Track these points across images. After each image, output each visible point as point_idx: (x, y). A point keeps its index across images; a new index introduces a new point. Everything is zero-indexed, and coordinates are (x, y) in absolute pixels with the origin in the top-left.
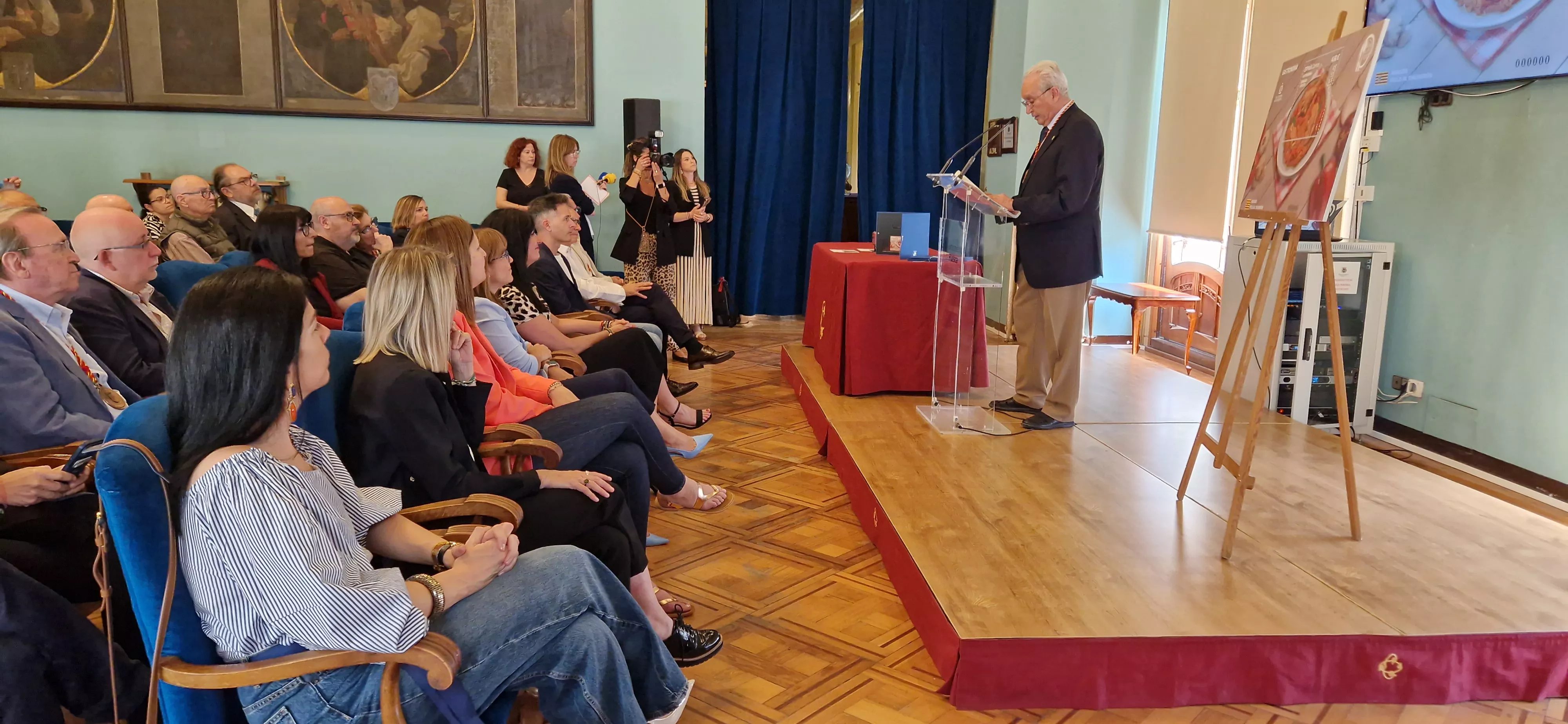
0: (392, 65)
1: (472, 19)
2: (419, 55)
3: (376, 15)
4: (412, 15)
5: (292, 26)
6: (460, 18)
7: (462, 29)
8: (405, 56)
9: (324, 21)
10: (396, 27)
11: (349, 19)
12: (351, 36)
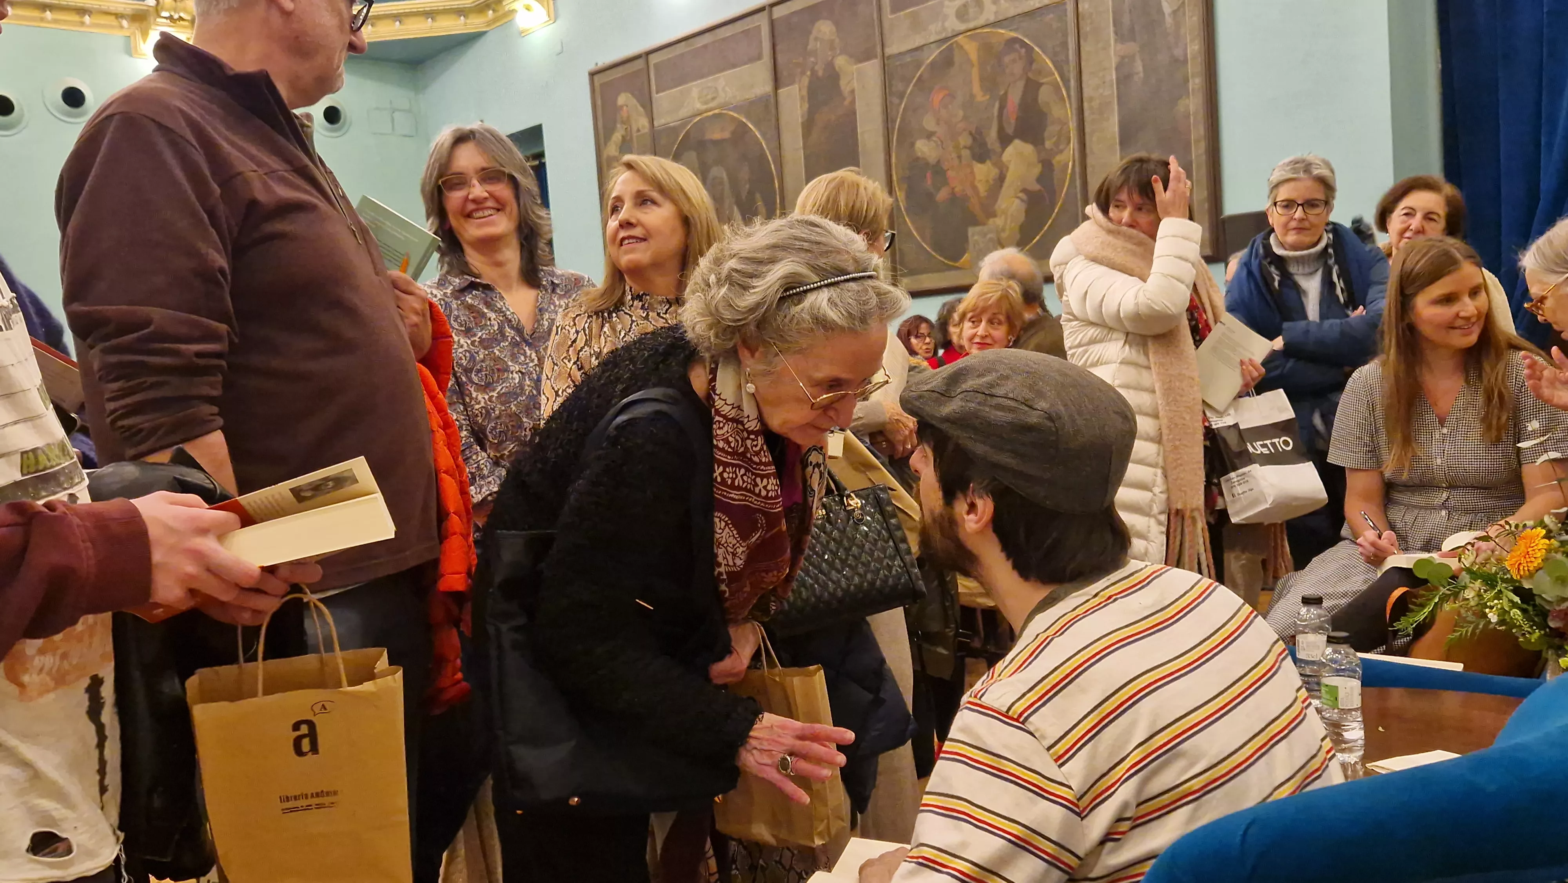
0: (991, 221)
1: (1069, 142)
2: (1017, 201)
3: (974, 162)
4: (1009, 154)
5: (904, 195)
6: (1057, 144)
7: (1059, 158)
8: (1003, 206)
9: (929, 182)
10: (995, 172)
11: (951, 174)
12: (953, 193)
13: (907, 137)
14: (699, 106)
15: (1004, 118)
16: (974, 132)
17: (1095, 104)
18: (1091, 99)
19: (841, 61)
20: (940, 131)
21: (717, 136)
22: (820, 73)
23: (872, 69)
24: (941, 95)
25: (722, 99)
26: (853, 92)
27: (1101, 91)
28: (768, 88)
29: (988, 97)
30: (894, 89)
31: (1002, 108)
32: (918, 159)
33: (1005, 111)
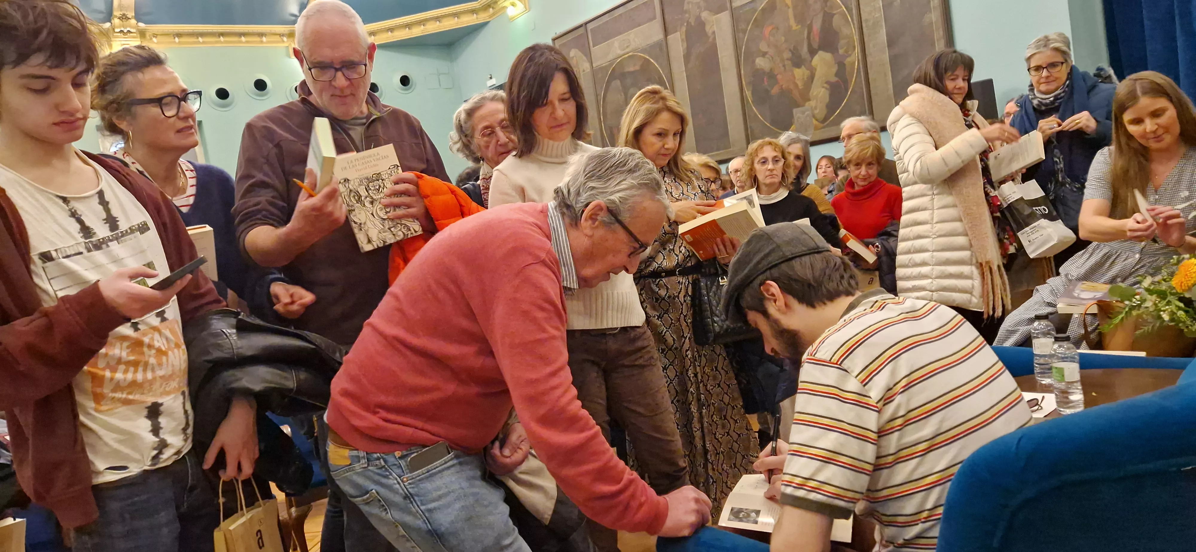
0: (807, 104)
1: (855, 49)
2: (823, 90)
3: (794, 68)
4: (817, 60)
5: (750, 92)
6: (846, 51)
7: (849, 60)
8: (815, 94)
9: (766, 83)
10: (807, 73)
11: (779, 77)
12: (782, 89)
13: (750, 57)
14: (619, 52)
15: (812, 38)
16: (792, 49)
17: (871, 23)
18: (867, 20)
19: (705, 15)
20: (771, 51)
21: (632, 69)
22: (693, 24)
23: (725, 17)
24: (770, 28)
25: (633, 46)
26: (714, 33)
27: (873, 14)
28: (660, 36)
29: (800, 26)
30: (740, 28)
31: (809, 33)
32: (758, 70)
33: (812, 34)
